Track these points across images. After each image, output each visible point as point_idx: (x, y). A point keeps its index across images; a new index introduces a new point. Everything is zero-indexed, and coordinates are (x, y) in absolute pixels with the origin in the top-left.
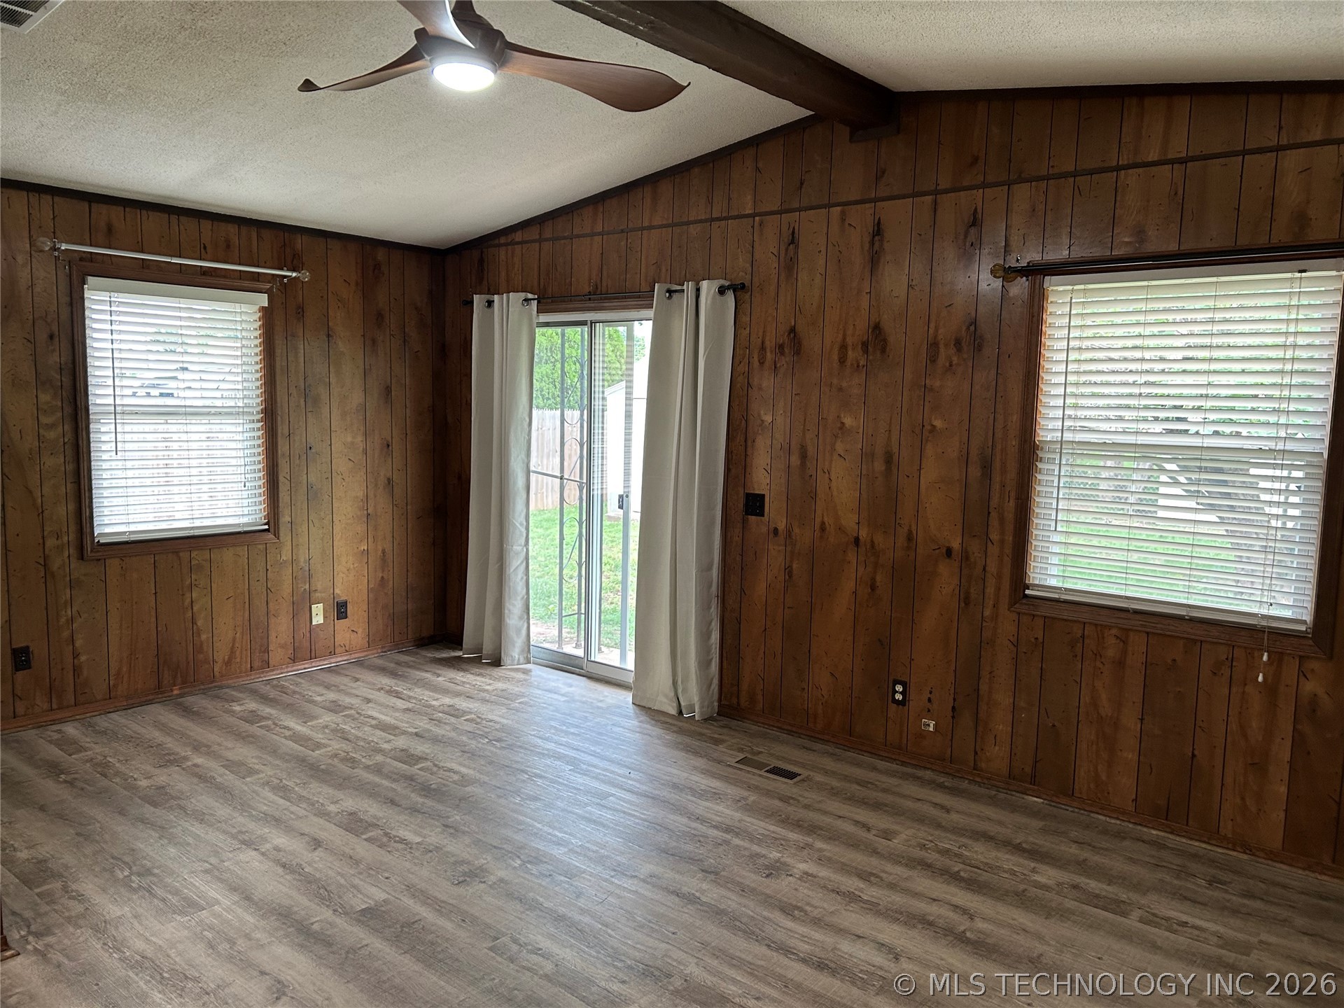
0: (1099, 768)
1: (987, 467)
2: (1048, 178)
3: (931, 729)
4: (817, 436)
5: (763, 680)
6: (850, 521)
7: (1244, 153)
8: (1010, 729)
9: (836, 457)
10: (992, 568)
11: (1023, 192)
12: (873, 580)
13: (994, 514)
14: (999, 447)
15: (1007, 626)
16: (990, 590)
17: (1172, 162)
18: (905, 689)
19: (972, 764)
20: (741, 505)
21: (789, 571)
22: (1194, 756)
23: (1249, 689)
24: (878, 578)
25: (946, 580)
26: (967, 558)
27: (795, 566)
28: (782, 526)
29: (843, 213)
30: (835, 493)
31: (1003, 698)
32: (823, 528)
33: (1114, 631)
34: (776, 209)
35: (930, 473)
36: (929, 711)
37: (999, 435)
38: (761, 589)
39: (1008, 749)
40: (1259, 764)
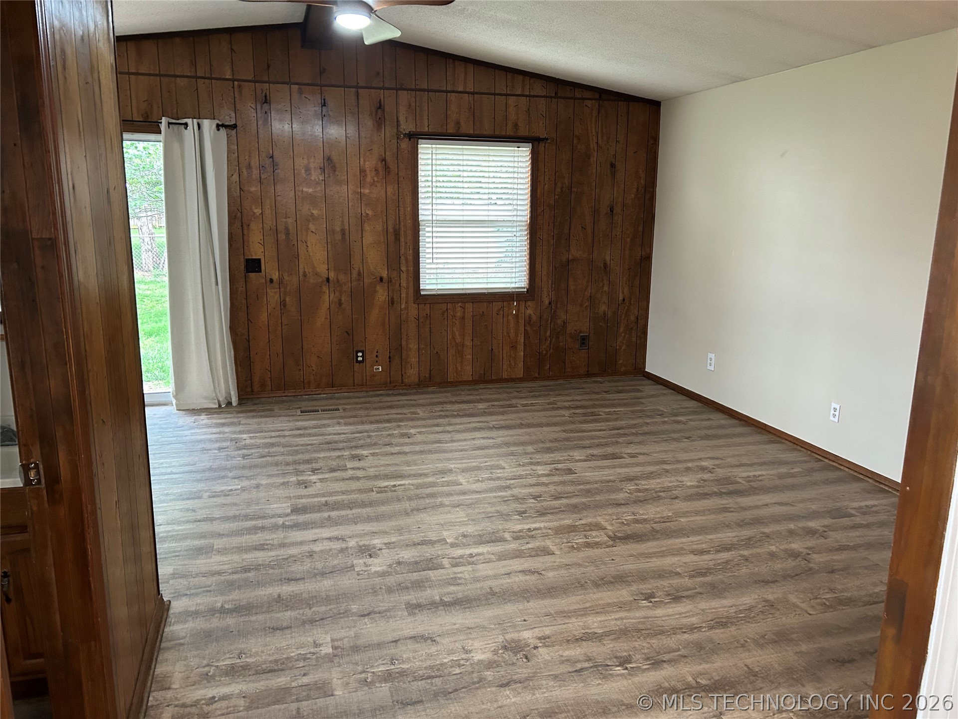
0: (457, 365)
1: (397, 234)
2: (416, 90)
3: (381, 370)
4: (296, 221)
5: (271, 372)
6: (322, 269)
7: (495, 94)
8: (418, 360)
9: (310, 233)
10: (404, 284)
11: (403, 95)
12: (340, 300)
13: (402, 258)
14: (402, 224)
15: (413, 311)
16: (403, 295)
17: (468, 93)
18: (363, 354)
19: (400, 382)
20: (243, 267)
21: (283, 304)
22: (492, 349)
23: (510, 317)
24: (343, 298)
25: (382, 295)
26: (391, 281)
27: (287, 299)
28: (275, 277)
29: (299, 89)
30: (311, 254)
31: (413, 346)
32: (305, 275)
33: (460, 304)
34: (250, 79)
35: (368, 238)
36: (377, 361)
37: (402, 218)
38: (264, 317)
39: (418, 369)
40: (514, 347)
